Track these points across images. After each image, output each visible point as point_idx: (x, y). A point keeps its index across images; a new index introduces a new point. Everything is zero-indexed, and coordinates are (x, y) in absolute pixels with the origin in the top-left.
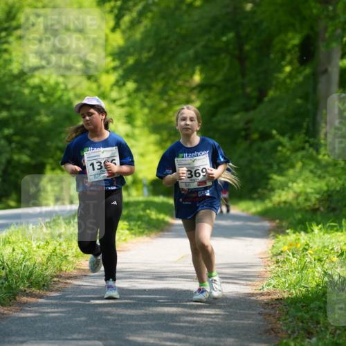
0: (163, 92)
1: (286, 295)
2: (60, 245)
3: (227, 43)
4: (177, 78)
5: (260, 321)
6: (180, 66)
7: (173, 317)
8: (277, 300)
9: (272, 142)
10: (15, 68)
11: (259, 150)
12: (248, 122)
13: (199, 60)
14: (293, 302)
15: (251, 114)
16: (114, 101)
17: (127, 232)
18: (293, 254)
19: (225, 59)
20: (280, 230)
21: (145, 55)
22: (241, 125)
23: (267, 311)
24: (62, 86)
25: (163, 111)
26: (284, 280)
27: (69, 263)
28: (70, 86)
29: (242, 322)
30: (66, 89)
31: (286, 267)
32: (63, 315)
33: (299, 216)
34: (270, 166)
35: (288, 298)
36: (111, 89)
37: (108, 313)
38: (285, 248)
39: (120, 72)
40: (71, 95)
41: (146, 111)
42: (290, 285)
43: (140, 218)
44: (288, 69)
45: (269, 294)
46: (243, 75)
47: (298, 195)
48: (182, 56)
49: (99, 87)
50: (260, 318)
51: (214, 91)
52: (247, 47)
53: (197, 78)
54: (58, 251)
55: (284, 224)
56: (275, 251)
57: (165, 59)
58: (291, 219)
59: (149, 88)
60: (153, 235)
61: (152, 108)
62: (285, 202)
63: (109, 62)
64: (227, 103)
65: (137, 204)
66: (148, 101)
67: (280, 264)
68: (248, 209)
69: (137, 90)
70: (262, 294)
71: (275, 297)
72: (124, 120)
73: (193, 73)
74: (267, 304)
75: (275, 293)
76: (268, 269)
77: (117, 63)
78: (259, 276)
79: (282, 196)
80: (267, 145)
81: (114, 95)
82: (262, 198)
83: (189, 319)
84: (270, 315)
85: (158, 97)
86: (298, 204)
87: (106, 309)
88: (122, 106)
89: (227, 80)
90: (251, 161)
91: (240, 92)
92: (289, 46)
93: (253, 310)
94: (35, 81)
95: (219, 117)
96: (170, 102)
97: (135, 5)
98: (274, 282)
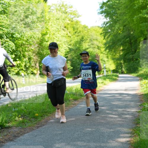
1: (144, 93)
3: (128, 41)
4: (117, 48)
6: (118, 46)
7: (120, 99)
8: (142, 94)
9: (138, 61)
10: (84, 48)
11: (136, 62)
12: (133, 57)
13: (122, 44)
14: (145, 95)
15: (134, 55)
16: (104, 54)
17: (109, 81)
18: (145, 85)
19: (127, 44)
20: (141, 80)
22: (131, 57)
24: (93, 51)
25: (114, 55)
26: (143, 90)
28: (95, 51)
29: (135, 99)
30: (94, 52)
31: (143, 87)
33: (145, 76)
34: (138, 66)
36: (104, 51)
37: (107, 98)
38: (143, 83)
39: (105, 48)
41: (111, 55)
43: (111, 78)
45: (140, 93)
46: (132, 47)
47: (144, 72)
48: (118, 44)
49: (101, 51)
50: (139, 98)
51: (125, 51)
52: (132, 41)
53: (121, 48)
55: (142, 78)
56: (141, 84)
57: (115, 45)
58: (143, 77)
60: (114, 82)
61: (112, 55)
63: (103, 46)
64: (128, 53)
65: (110, 75)
66: (111, 54)
68: (134, 75)
69: (109, 51)
70: (138, 93)
71: (141, 94)
72: (106, 58)
74: (140, 95)
75: (141, 93)
76: (140, 88)
77: (104, 46)
78: (138, 90)
79: (141, 72)
80: (137, 61)
81: (104, 52)
82: (137, 73)
83: (124, 99)
84: (141, 98)
85: (113, 53)
87: (107, 97)
88: (106, 55)
89: (128, 48)
90: (134, 65)
91: (131, 51)
92: (141, 40)
93: (137, 97)
95: (127, 56)
96: (116, 53)
97: (108, 34)
98: (141, 91)
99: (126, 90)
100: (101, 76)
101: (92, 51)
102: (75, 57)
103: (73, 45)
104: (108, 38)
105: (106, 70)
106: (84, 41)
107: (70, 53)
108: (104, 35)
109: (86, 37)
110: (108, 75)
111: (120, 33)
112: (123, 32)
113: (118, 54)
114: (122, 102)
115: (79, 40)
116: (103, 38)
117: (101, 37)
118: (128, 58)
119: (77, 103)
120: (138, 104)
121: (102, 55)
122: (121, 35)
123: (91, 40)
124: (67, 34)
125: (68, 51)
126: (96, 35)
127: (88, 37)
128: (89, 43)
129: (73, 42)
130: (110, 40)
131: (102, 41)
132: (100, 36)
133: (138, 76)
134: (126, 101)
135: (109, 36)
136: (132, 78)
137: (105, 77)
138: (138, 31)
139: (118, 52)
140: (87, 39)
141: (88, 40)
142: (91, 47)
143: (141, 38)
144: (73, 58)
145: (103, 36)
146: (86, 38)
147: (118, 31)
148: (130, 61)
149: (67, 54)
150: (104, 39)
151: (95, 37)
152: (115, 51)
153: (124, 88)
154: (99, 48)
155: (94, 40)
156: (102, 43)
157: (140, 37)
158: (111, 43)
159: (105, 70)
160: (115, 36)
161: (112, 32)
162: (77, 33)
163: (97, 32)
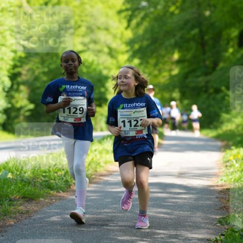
2: (96, 156)
3: (194, 35)
4: (164, 57)
5: (217, 202)
6: (166, 49)
7: (164, 199)
8: (227, 189)
9: (221, 95)
11: (214, 99)
12: (207, 82)
13: (178, 46)
15: (209, 78)
18: (236, 161)
19: (193, 45)
20: (227, 147)
21: (145, 43)
22: (203, 84)
23: (221, 196)
24: (96, 62)
25: (156, 76)
26: (231, 177)
27: (101, 166)
28: (101, 62)
29: (206, 202)
30: (98, 64)
31: (232, 170)
32: (98, 197)
33: (239, 139)
34: (221, 109)
35: (233, 188)
38: (231, 158)
39: (130, 53)
40: (101, 67)
42: (235, 180)
44: (231, 50)
45: (222, 186)
46: (204, 53)
47: (238, 126)
48: (167, 43)
49: (118, 62)
50: (217, 200)
51: (186, 64)
52: (206, 38)
53: (176, 56)
54: (94, 160)
55: (231, 143)
56: (225, 160)
57: (157, 45)
59: (148, 63)
61: (149, 74)
62: (230, 131)
63: (124, 48)
64: (193, 71)
67: (228, 168)
68: (207, 135)
69: (141, 64)
70: (217, 186)
71: (225, 188)
73: (173, 53)
74: (221, 192)
75: (225, 185)
76: (221, 170)
77: (128, 48)
78: (216, 175)
79: (228, 127)
80: (219, 96)
82: (216, 128)
83: (174, 200)
84: (223, 198)
85: (152, 68)
86: (238, 131)
89: (194, 57)
90: (209, 106)
93: (212, 195)
95: (189, 80)
96: (160, 71)
97: (139, 13)
98: (225, 178)
99: (181, 175)
101: (93, 61)
102: (42, 76)
104: (138, 25)
107: (27, 64)
108: (128, 17)
109: (77, 18)
111: (172, 14)
112: (182, 9)
113: (165, 71)
114: (169, 211)
116: (125, 24)
117: (120, 21)
118: (192, 85)
119: (36, 209)
120: (214, 217)
122: (175, 19)
123: (90, 30)
124: (20, 7)
125: (20, 57)
126: (107, 16)
127: (84, 19)
128: (83, 36)
130: (146, 31)
131: (122, 34)
132: (116, 18)
133: (218, 138)
134: (180, 207)
135: (143, 19)
136: (202, 143)
138: (226, 9)
139: (167, 67)
140: (79, 27)
141: (83, 30)
142: (88, 49)
143: (233, 29)
144: (36, 79)
145: (125, 17)
146: (76, 22)
147: (169, 7)
148: (198, 94)
149: (18, 64)
150: (127, 28)
151: (102, 20)
152: (156, 65)
153: (176, 170)
154: (114, 53)
155: (99, 28)
156: (121, 39)
157: (229, 26)
158: (147, 40)
160: (160, 19)
161: (152, 10)
162: (50, 6)
163: (110, 7)
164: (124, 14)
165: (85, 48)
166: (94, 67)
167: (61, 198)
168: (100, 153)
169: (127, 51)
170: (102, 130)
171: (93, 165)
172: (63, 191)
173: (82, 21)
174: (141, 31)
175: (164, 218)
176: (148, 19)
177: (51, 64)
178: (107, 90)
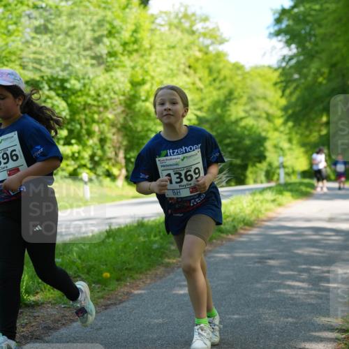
0: (307, 127)
4: (313, 120)
6: (315, 113)
7: (317, 241)
10: (233, 118)
16: (282, 132)
17: (291, 198)
21: (298, 109)
24: (255, 126)
25: (308, 136)
27: (262, 214)
28: (260, 125)
30: (258, 127)
36: (281, 126)
37: (283, 239)
39: (285, 117)
40: (260, 130)
41: (298, 136)
43: (297, 191)
48: (316, 108)
49: (274, 125)
53: (324, 119)
57: (308, 110)
60: (304, 199)
61: (302, 135)
63: (279, 113)
65: (295, 184)
66: (299, 132)
69: (294, 126)
72: (286, 141)
73: (322, 117)
77: (283, 113)
81: (282, 129)
83: (325, 242)
85: (304, 129)
87: (283, 237)
88: (286, 134)
94: (243, 123)
96: (311, 132)
97: (292, 85)
99: (331, 220)
100: (272, 184)
101: (253, 125)
103: (209, 110)
104: (291, 94)
105: (287, 170)
106: (235, 101)
108: (283, 88)
109: (239, 90)
110: (290, 184)
111: (321, 83)
112: (329, 80)
113: (315, 132)
114: (321, 250)
115: (222, 98)
116: (280, 93)
117: (276, 91)
119: (210, 249)
121: (276, 134)
122: (323, 88)
123: (251, 99)
124: (194, 84)
126: (265, 87)
127: (246, 90)
128: (245, 104)
129: (207, 103)
130: (298, 99)
131: (278, 102)
132: (272, 89)
134: (331, 247)
135: (295, 89)
137: (282, 188)
139: (317, 128)
140: (241, 97)
141: (244, 99)
145: (280, 88)
146: (239, 94)
147: (318, 78)
150: (281, 97)
151: (260, 91)
153: (327, 215)
154: (271, 118)
155: (258, 98)
156: (277, 105)
158: (299, 106)
159: (282, 172)
160: (310, 89)
161: (303, 81)
162: (217, 82)
163: (267, 80)
164: (279, 86)
165: (247, 115)
166: (254, 130)
167: (230, 240)
168: (262, 202)
169: (282, 116)
170: (262, 182)
171: (256, 213)
172: (232, 234)
173: (244, 92)
174: (294, 99)
175: (316, 256)
176: (299, 89)
177: (218, 129)
178: (265, 149)
